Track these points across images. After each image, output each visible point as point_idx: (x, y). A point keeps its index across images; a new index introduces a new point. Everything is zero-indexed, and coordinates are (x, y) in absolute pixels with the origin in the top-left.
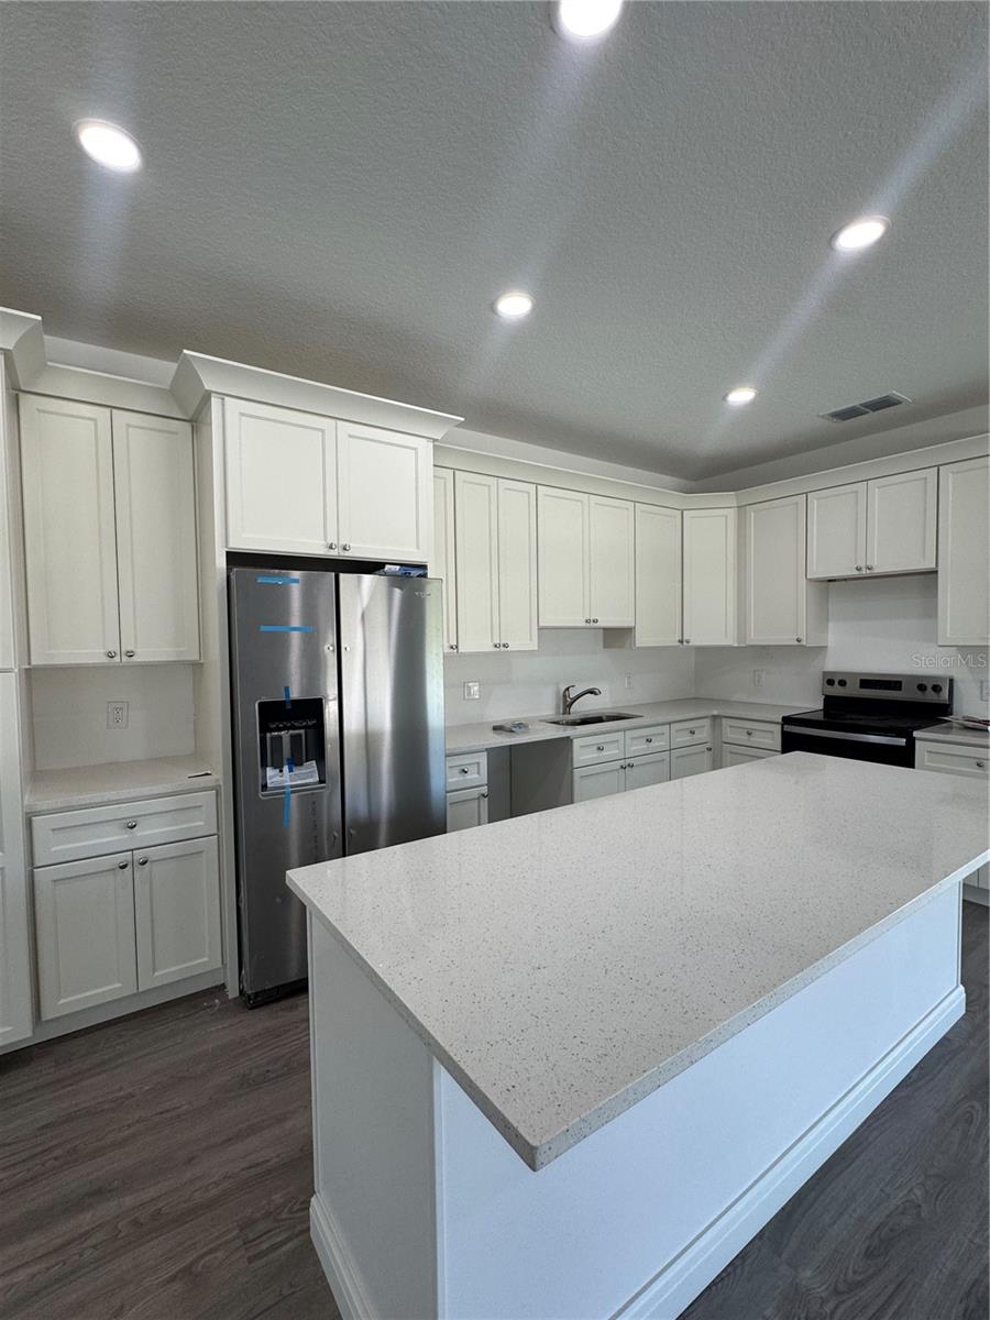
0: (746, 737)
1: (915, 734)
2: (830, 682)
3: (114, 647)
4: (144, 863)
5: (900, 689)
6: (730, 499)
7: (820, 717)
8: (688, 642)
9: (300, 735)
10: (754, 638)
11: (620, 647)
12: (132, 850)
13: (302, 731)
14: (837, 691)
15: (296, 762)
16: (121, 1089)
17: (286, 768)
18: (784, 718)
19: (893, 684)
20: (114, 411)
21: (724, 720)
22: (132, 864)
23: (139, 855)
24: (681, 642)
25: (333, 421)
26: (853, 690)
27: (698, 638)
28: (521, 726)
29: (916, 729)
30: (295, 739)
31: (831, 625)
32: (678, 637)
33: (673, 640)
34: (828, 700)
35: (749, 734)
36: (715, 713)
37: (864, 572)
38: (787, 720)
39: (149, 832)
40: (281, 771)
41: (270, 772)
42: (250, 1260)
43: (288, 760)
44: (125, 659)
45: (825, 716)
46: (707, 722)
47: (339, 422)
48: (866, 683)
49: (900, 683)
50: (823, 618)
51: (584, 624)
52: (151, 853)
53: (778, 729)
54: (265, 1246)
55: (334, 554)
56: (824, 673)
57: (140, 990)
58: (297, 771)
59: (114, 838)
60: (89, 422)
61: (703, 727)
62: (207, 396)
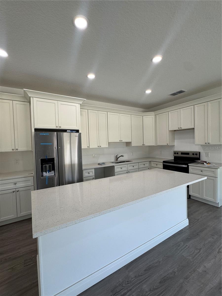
0: (156, 166)
1: (189, 164)
2: (175, 153)
3: (14, 148)
4: (18, 191)
5: (189, 155)
6: (153, 113)
7: (173, 161)
8: (144, 145)
9: (50, 165)
10: (159, 144)
11: (129, 146)
12: (16, 189)
13: (51, 165)
14: (176, 155)
15: (50, 171)
16: (10, 235)
17: (47, 172)
18: (163, 161)
19: (187, 153)
20: (13, 101)
21: (152, 162)
22: (16, 191)
23: (17, 190)
24: (143, 145)
25: (57, 101)
26: (180, 155)
27: (147, 144)
28: (104, 163)
29: (189, 163)
30: (50, 166)
31: (175, 140)
32: (142, 144)
33: (141, 145)
34: (175, 157)
35: (157, 165)
36: (150, 160)
37: (180, 129)
38: (164, 162)
39: (18, 185)
40: (47, 173)
41: (44, 173)
42: (24, 266)
43: (48, 170)
44: (16, 150)
45: (174, 161)
46: (148, 162)
47: (58, 101)
48: (182, 153)
49: (189, 153)
50: (173, 139)
51: (119, 141)
52: (20, 189)
53: (162, 164)
54: (28, 264)
55: (58, 128)
56: (174, 151)
57: (18, 217)
58: (50, 173)
59: (12, 186)
60: (8, 103)
61: (147, 163)
62: (30, 97)
